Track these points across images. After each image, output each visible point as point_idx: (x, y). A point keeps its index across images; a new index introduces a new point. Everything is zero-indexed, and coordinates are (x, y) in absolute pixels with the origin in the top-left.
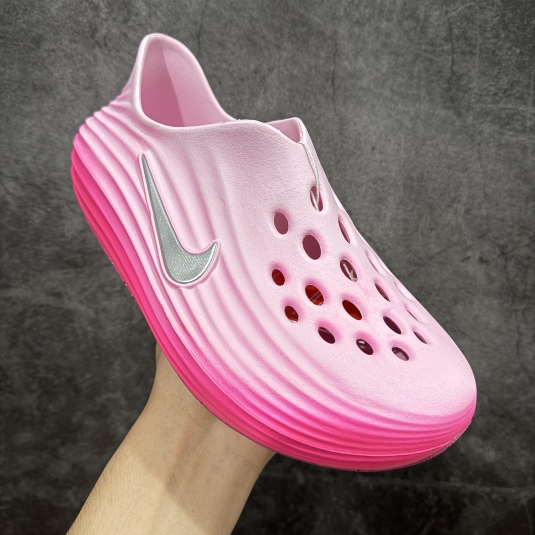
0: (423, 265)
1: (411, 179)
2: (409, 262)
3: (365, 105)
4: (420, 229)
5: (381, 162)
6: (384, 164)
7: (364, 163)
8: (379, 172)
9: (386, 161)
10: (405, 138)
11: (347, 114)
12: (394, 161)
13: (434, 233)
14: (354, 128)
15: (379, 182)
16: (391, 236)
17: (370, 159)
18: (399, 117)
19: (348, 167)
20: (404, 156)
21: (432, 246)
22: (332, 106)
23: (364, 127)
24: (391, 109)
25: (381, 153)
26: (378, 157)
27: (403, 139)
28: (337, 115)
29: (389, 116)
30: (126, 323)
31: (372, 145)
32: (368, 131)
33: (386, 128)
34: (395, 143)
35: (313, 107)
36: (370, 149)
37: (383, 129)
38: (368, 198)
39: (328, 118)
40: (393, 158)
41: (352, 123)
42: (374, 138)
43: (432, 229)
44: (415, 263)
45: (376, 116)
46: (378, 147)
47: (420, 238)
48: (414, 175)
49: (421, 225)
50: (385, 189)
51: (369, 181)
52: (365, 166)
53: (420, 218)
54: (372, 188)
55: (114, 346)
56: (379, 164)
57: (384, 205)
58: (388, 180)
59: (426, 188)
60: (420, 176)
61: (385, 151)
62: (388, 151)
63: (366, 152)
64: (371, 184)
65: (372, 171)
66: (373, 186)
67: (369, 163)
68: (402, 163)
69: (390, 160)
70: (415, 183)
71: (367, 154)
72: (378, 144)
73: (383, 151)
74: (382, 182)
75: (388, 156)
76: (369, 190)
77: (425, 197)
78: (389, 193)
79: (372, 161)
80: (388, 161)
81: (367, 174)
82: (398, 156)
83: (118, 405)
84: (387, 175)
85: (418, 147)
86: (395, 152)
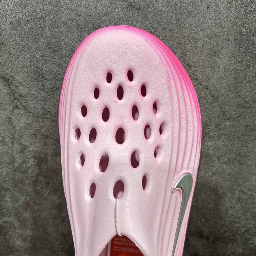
0: (249, 108)
1: (241, 34)
2: (238, 106)
5: (216, 19)
6: (218, 21)
7: (201, 21)
8: (214, 28)
12: (226, 18)
16: (224, 85)
19: (187, 25)
20: (235, 13)
25: (215, 11)
26: (213, 15)
38: (205, 52)
40: (226, 15)
44: (243, 106)
46: (212, 6)
47: (248, 85)
48: (244, 30)
50: (220, 43)
51: (206, 36)
52: (202, 23)
53: (248, 68)
54: (209, 42)
55: (3, 184)
56: (214, 21)
57: (219, 58)
58: (221, 35)
59: (254, 41)
60: (249, 31)
61: (219, 10)
62: (222, 9)
63: (202, 11)
64: (208, 39)
65: (208, 27)
66: (209, 41)
67: (205, 20)
68: (233, 20)
69: (224, 18)
70: (245, 37)
71: (203, 12)
72: (212, 3)
73: (218, 10)
74: (216, 37)
75: (222, 13)
76: (206, 45)
77: (253, 50)
78: (223, 47)
79: (208, 18)
80: (221, 18)
81: (204, 30)
82: (230, 13)
83: (13, 226)
84: (221, 31)
85: (247, 5)
86: (228, 10)
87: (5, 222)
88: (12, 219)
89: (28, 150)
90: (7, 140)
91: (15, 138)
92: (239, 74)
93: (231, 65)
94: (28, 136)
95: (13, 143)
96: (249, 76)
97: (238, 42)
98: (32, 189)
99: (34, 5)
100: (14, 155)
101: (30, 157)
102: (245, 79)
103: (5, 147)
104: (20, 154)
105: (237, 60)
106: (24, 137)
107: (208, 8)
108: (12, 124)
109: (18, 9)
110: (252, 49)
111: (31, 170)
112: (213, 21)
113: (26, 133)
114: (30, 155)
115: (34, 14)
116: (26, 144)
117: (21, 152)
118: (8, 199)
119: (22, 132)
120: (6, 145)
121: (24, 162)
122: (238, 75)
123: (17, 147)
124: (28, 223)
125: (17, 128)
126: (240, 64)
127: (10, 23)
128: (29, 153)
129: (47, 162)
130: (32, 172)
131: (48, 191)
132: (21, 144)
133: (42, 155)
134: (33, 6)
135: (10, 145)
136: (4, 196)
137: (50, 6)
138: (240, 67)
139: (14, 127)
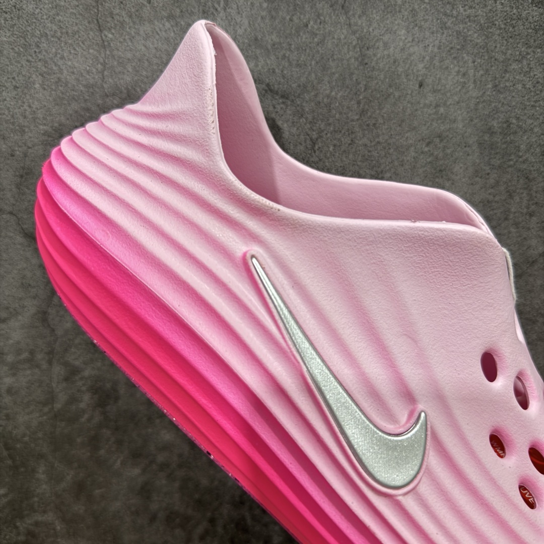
1: (490, 131)
3: (400, 12)
4: (511, 216)
5: (437, 106)
6: (442, 110)
7: (409, 111)
8: (435, 124)
9: (445, 104)
10: (474, 62)
11: (371, 30)
12: (458, 103)
13: (534, 219)
14: (386, 52)
15: (438, 140)
17: (419, 103)
18: (461, 26)
19: (381, 121)
20: (475, 94)
21: (534, 242)
22: (343, 19)
23: (403, 49)
24: (445, 14)
25: (435, 91)
26: (430, 98)
27: (471, 65)
28: (354, 33)
29: (444, 26)
30: (46, 409)
31: (420, 79)
32: (410, 55)
33: (439, 48)
34: (458, 72)
35: (312, 23)
36: (418, 86)
37: (436, 50)
38: (421, 171)
39: (340, 39)
40: (456, 98)
41: (381, 44)
42: (421, 66)
43: (531, 215)
45: (420, 27)
46: (429, 81)
47: (513, 230)
48: (495, 123)
49: (513, 210)
50: (449, 151)
51: (419, 141)
52: (410, 115)
53: (511, 196)
54: (426, 152)
55: (33, 445)
56: (434, 110)
57: (449, 180)
58: (451, 136)
59: (517, 144)
60: (505, 125)
61: (443, 88)
62: (447, 86)
63: (410, 92)
64: (424, 146)
65: (424, 123)
66: (426, 149)
67: (416, 110)
68: (472, 106)
69: (453, 102)
70: (498, 138)
71: (411, 94)
72: (429, 77)
73: (439, 88)
74: (441, 141)
75: (448, 94)
76: (421, 157)
77: (517, 161)
78: (456, 159)
79: (422, 105)
80: (448, 103)
81: (414, 128)
82: (465, 93)
83: (52, 531)
84: (450, 128)
85: (497, 76)
86: (459, 87)
87: (37, 524)
88: (50, 517)
89: (80, 376)
90: (39, 356)
91: (55, 351)
92: (493, 210)
93: (475, 194)
94: (80, 346)
95: (50, 362)
96: (515, 213)
97: (485, 148)
98: (89, 454)
99: (88, 98)
100: (54, 385)
101: (84, 388)
102: (506, 219)
103: (37, 371)
104: (64, 384)
105: (486, 183)
106: (73, 350)
107: (421, 86)
108: (49, 326)
109: (57, 107)
110: (515, 160)
111: (86, 416)
112: (432, 110)
113: (77, 341)
114: (84, 385)
115: (88, 115)
116: (77, 363)
117: (66, 379)
118: (43, 476)
119: (69, 340)
120: (38, 366)
121: (73, 400)
122: (491, 212)
123: (58, 370)
124: (82, 525)
125: (59, 332)
126: (492, 190)
127: (44, 134)
128: (83, 382)
129: (117, 399)
130: (89, 420)
131: (122, 458)
132: (66, 364)
133: (108, 386)
134: (86, 101)
135: (45, 366)
136: (34, 471)
137: (118, 99)
138: (494, 196)
139: (53, 330)
